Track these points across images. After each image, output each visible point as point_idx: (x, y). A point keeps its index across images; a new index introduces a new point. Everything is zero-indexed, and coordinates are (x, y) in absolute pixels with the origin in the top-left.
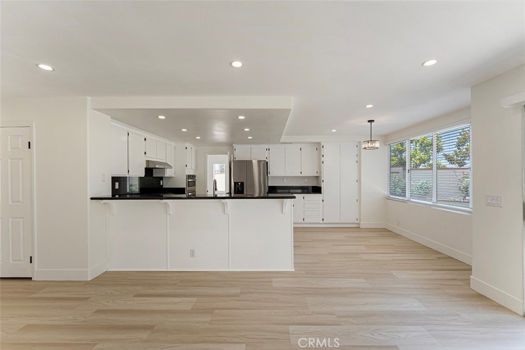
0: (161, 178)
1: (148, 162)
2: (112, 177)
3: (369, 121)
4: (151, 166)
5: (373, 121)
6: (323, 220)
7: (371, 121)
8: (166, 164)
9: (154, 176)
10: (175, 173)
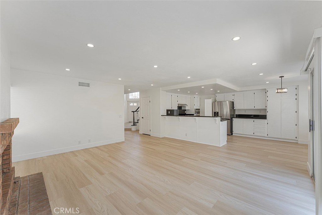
0: (185, 110)
1: (178, 104)
2: (167, 110)
3: (280, 77)
4: (180, 106)
5: (283, 77)
6: (268, 135)
7: (281, 77)
8: (186, 105)
9: (182, 109)
10: (190, 108)
